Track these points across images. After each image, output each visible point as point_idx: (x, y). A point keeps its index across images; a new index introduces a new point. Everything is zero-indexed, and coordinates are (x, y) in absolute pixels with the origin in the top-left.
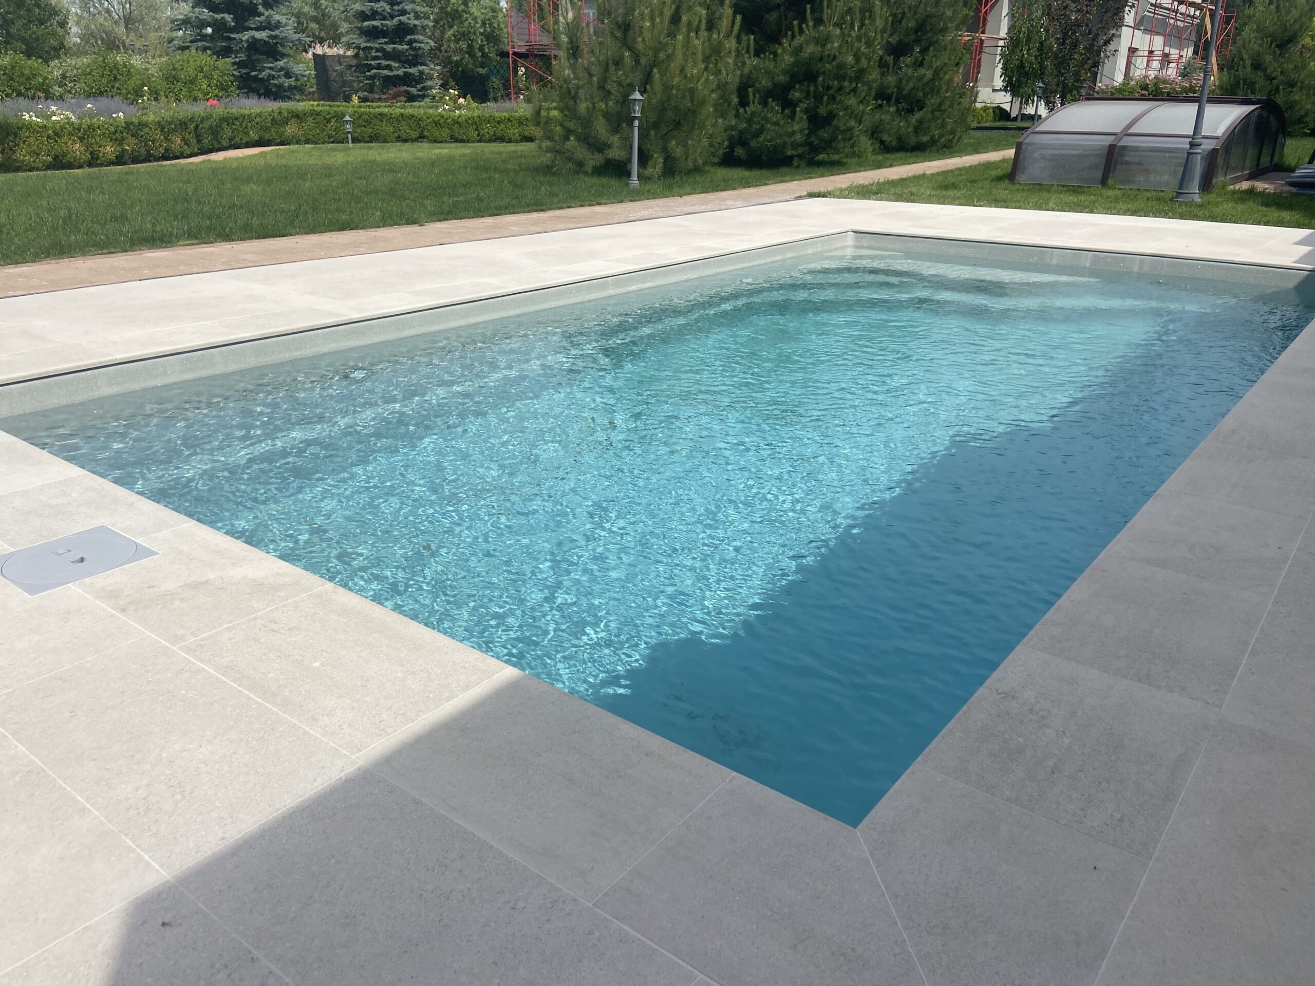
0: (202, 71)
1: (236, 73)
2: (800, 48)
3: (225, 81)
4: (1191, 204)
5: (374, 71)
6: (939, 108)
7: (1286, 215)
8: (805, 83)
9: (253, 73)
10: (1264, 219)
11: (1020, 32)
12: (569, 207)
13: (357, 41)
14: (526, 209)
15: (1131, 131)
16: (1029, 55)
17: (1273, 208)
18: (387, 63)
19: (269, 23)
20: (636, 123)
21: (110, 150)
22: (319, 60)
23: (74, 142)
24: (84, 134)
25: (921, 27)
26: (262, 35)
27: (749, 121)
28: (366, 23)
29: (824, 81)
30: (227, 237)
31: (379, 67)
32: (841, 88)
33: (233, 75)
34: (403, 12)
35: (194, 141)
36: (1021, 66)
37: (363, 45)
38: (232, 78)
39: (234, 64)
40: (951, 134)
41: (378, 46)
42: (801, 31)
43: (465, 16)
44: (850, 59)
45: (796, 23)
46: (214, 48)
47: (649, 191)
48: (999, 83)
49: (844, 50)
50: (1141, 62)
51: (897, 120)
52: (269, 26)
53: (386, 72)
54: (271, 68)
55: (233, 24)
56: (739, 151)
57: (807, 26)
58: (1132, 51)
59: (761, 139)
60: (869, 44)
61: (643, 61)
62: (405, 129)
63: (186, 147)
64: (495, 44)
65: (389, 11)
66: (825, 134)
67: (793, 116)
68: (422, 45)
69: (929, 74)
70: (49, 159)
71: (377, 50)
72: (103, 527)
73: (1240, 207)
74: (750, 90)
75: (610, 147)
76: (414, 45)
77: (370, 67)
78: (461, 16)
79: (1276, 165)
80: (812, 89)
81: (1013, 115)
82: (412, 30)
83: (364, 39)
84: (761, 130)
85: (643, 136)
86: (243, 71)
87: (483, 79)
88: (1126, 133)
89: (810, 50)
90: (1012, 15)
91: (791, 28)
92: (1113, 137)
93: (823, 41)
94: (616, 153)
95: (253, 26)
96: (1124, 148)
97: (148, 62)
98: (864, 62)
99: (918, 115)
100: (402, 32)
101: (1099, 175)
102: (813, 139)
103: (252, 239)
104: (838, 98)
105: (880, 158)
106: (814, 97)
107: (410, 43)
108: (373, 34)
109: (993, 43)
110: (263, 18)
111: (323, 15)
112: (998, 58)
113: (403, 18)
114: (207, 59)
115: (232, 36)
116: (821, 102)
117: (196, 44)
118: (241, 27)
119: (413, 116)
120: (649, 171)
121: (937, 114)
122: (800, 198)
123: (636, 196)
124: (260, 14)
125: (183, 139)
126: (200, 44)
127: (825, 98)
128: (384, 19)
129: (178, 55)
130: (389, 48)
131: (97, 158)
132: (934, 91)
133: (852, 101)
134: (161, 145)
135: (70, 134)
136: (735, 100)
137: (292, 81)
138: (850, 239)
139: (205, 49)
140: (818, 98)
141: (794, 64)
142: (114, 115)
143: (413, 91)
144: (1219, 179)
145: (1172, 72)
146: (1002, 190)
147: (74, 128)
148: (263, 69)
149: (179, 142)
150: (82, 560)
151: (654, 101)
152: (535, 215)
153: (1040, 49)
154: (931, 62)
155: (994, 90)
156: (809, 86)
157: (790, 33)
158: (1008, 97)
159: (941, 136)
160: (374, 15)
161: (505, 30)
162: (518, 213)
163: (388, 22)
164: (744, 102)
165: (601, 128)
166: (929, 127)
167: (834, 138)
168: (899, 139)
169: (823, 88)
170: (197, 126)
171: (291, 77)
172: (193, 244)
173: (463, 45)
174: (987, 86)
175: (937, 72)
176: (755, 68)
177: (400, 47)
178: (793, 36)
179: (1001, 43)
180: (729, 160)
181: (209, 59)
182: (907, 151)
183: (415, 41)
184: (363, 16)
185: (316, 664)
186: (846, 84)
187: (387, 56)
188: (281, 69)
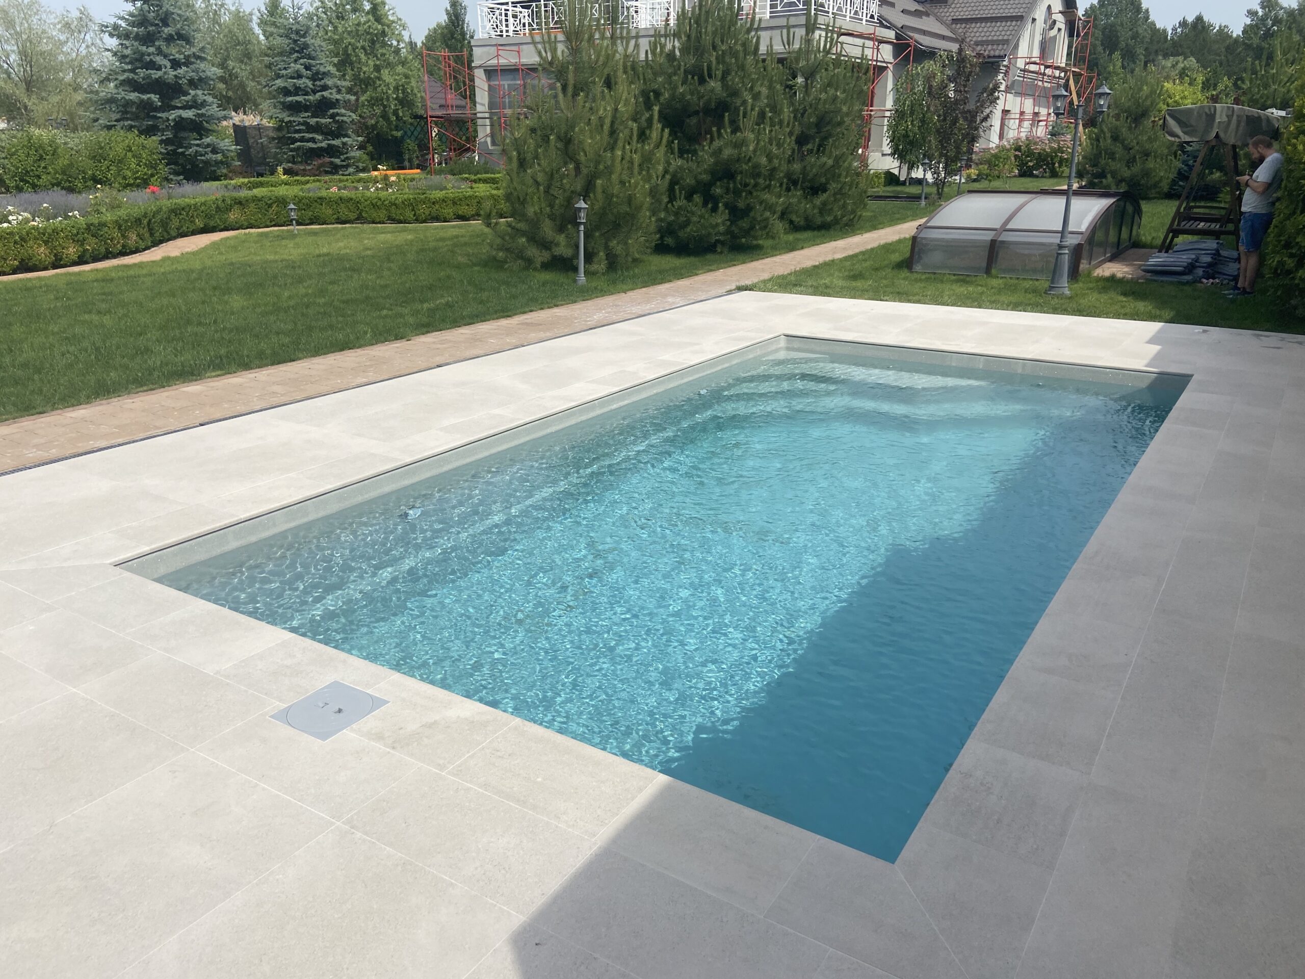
0: (130, 150)
1: (163, 151)
2: (720, 150)
3: (154, 160)
4: (1061, 296)
5: (299, 144)
6: (840, 192)
7: (1141, 306)
8: (725, 181)
9: (180, 150)
10: (1123, 311)
11: (904, 104)
12: (531, 311)
13: (280, 116)
14: (495, 316)
15: (1009, 227)
16: (911, 126)
17: (1130, 298)
18: (311, 136)
19: (195, 101)
20: (582, 228)
21: (72, 251)
22: (240, 132)
23: (40, 246)
24: (48, 237)
25: (821, 122)
26: (189, 114)
27: (676, 214)
28: (290, 99)
29: (741, 179)
30: (246, 365)
31: (302, 140)
32: (756, 185)
33: (161, 153)
34: (325, 88)
35: (147, 235)
36: (906, 136)
37: (287, 119)
38: (160, 156)
39: (161, 142)
40: (852, 213)
41: (301, 120)
42: (720, 135)
43: (378, 82)
44: (764, 160)
45: (714, 129)
46: (141, 126)
47: (596, 288)
48: (887, 150)
49: (758, 153)
50: (1013, 124)
51: (804, 202)
52: (194, 104)
53: (311, 145)
54: (198, 145)
55: (159, 104)
56: (669, 241)
57: (726, 131)
58: (1005, 112)
59: (688, 229)
60: (779, 145)
61: (585, 171)
62: (344, 212)
63: (141, 242)
64: (409, 108)
65: (311, 86)
66: (744, 224)
67: (715, 209)
68: (345, 119)
69: (830, 162)
70: (16, 263)
71: (299, 124)
72: (336, 682)
73: (1104, 297)
74: (676, 187)
75: (557, 245)
76: (337, 118)
77: (294, 141)
78: (374, 83)
79: (1134, 243)
80: (731, 186)
81: (902, 179)
82: (334, 104)
83: (287, 113)
84: (688, 223)
85: (587, 236)
86: (170, 148)
87: (398, 142)
88: (1004, 229)
89: (727, 152)
90: (896, 89)
91: (710, 132)
92: (994, 232)
93: (738, 145)
94: (563, 250)
95: (179, 105)
96: (1003, 242)
97: (66, 136)
98: (776, 162)
99: (824, 197)
100: (324, 106)
101: (984, 264)
102: (733, 228)
103: (267, 365)
104: (755, 194)
105: (791, 237)
106: (734, 193)
107: (333, 116)
108: (295, 108)
109: (879, 114)
110: (189, 98)
111: (230, 75)
112: (885, 128)
113: (326, 94)
114: (133, 138)
115: (159, 115)
116: (740, 196)
117: (122, 123)
118: (167, 107)
119: (351, 199)
120: (594, 267)
121: (838, 196)
122: (730, 292)
123: (586, 294)
124: (187, 94)
125: (138, 235)
126: (126, 123)
127: (744, 194)
128: (306, 94)
129: (103, 133)
130: (313, 121)
131: (61, 260)
132: (836, 177)
133: (766, 196)
134: (118, 243)
135: (36, 239)
136: (665, 199)
137: (219, 157)
138: (783, 343)
139: (131, 128)
140: (737, 193)
141: (716, 163)
142: (70, 214)
143: (337, 161)
144: (1084, 266)
145: (1041, 131)
146: (902, 279)
147: (39, 233)
148: (190, 146)
149: (134, 238)
150: (340, 711)
151: (596, 207)
152: (504, 322)
153: (923, 121)
154: (831, 152)
155: (883, 155)
156: (728, 183)
157: (708, 136)
158: (896, 163)
159: (843, 216)
160: (297, 90)
161: (419, 95)
162: (489, 320)
163: (310, 97)
164: (672, 198)
165: (547, 229)
166: (831, 209)
167: (752, 228)
168: (807, 219)
169: (741, 184)
170: (150, 220)
171: (218, 153)
172: (219, 375)
173: (378, 110)
174: (877, 151)
175: (837, 160)
176: (681, 168)
177: (323, 121)
178: (712, 140)
179: (888, 114)
180: (661, 249)
181: (137, 138)
182: (813, 229)
183: (338, 114)
184: (286, 92)
185: (539, 780)
186: (761, 181)
187: (310, 129)
188: (208, 145)
